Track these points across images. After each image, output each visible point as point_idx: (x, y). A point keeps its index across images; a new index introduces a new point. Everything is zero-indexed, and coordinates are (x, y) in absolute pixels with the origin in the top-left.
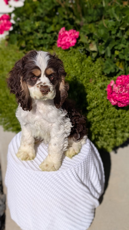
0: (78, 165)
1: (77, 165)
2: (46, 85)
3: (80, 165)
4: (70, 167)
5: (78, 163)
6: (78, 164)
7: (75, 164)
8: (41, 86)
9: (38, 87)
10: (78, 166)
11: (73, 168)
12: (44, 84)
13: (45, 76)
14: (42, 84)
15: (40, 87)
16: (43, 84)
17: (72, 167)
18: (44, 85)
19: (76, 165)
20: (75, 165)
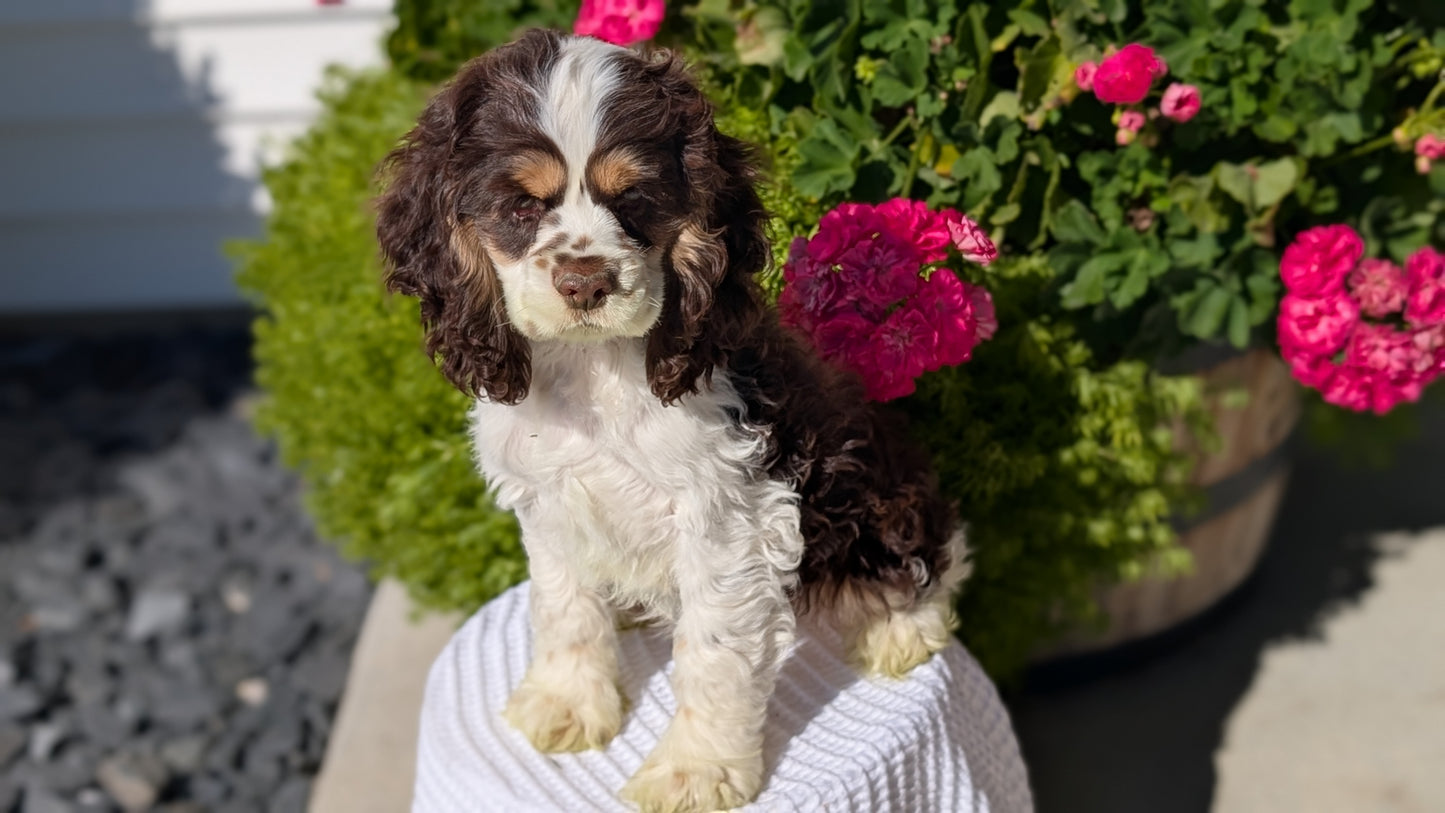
0: (848, 779)
1: (843, 783)
2: (589, 252)
3: (862, 781)
4: (795, 790)
5: (854, 767)
6: (852, 774)
7: (827, 777)
8: (562, 259)
9: (542, 264)
10: (851, 787)
11: (816, 799)
12: (583, 243)
13: (588, 198)
14: (566, 249)
15: (552, 263)
16: (575, 247)
17: (808, 791)
18: (577, 254)
19: (835, 780)
20: (826, 783)
